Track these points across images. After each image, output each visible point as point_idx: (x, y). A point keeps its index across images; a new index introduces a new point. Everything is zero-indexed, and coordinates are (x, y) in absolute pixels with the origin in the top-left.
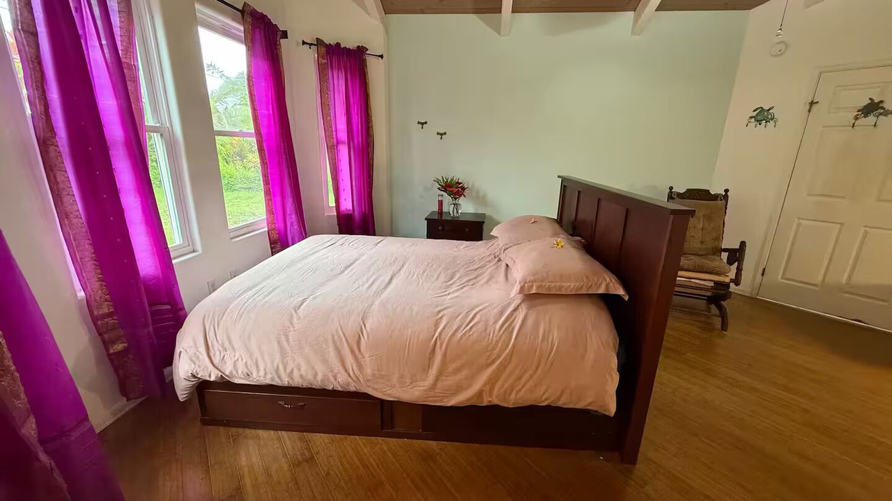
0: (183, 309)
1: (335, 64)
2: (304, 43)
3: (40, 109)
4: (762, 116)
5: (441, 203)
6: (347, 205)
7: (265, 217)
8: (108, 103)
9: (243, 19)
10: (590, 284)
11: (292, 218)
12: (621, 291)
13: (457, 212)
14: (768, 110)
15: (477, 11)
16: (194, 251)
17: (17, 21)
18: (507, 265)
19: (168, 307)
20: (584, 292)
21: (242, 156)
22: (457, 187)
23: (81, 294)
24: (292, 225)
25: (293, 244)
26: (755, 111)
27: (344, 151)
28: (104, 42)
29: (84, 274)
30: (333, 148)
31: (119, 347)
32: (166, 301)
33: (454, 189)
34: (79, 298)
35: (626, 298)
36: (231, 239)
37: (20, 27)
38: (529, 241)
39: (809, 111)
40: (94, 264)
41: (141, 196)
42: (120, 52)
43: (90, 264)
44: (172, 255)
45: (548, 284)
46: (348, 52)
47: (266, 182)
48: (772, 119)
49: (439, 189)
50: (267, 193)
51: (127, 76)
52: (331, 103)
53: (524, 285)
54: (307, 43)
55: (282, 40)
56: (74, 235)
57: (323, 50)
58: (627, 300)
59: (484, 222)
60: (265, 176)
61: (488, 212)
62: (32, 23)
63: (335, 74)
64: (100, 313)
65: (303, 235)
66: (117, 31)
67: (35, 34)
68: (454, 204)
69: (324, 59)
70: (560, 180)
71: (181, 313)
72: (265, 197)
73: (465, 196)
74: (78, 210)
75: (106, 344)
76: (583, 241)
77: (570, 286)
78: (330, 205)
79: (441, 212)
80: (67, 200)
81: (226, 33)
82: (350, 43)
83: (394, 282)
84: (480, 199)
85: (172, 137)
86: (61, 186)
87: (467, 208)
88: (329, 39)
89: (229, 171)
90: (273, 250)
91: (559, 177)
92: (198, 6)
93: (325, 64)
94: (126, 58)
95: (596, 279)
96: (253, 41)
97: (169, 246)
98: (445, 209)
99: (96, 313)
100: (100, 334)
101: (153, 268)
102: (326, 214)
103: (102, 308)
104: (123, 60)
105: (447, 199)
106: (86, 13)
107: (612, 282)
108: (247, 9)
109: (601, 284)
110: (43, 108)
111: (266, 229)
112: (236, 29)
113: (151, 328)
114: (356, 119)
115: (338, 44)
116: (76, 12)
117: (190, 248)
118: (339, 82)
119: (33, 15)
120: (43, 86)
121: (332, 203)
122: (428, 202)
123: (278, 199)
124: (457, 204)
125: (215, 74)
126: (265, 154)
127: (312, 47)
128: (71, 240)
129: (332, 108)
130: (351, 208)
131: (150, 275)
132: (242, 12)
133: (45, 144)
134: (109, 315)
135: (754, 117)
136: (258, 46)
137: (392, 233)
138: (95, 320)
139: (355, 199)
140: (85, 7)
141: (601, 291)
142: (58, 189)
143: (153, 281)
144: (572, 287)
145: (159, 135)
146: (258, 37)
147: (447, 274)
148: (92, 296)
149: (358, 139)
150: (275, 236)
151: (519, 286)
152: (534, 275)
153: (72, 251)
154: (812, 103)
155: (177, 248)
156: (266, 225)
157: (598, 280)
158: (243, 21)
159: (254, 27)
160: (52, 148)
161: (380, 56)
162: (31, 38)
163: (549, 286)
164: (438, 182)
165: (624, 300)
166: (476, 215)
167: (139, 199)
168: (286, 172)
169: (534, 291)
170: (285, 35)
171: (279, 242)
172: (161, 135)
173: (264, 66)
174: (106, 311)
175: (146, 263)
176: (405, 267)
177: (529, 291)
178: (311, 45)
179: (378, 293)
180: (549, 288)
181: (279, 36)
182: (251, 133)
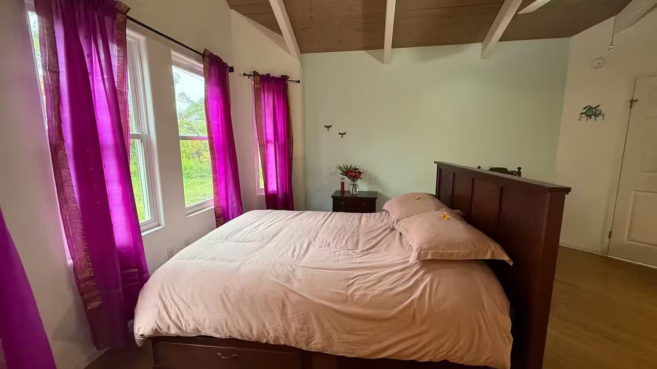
0: (147, 272)
1: (266, 89)
2: (245, 75)
3: (55, 124)
4: (591, 112)
5: (343, 184)
6: (273, 187)
7: (213, 198)
8: (104, 119)
9: (203, 60)
10: (477, 251)
11: (233, 198)
12: (506, 258)
13: (356, 191)
14: (596, 108)
15: (366, 48)
16: (158, 226)
17: (46, 63)
18: (401, 234)
19: (136, 270)
20: (473, 258)
21: (199, 154)
22: (355, 172)
23: (70, 262)
24: (232, 204)
25: (233, 219)
26: (584, 108)
27: (271, 148)
28: (105, 77)
29: (74, 247)
30: (263, 146)
31: (96, 304)
32: (134, 266)
33: (353, 173)
34: (68, 266)
35: (511, 264)
36: (187, 215)
37: (47, 68)
38: (418, 214)
39: (631, 107)
40: (82, 238)
41: (122, 186)
42: (116, 83)
43: (79, 238)
44: (142, 228)
45: (441, 251)
46: (276, 79)
47: (215, 171)
48: (600, 114)
49: (341, 174)
50: (215, 180)
51: (119, 100)
52: (263, 115)
53: (421, 252)
54: (247, 75)
55: (229, 74)
56: (70, 215)
57: (258, 78)
58: (512, 265)
59: (376, 198)
60: (214, 167)
61: (379, 190)
62: (56, 65)
63: (266, 96)
64: (83, 277)
65: (241, 212)
66: (115, 69)
67: (58, 73)
68: (353, 185)
69: (258, 85)
70: (436, 164)
71: (145, 275)
72: (213, 182)
73: (361, 179)
74: (75, 197)
75: (85, 302)
76: (462, 213)
77: (461, 253)
78: (261, 188)
79: (343, 191)
80: (67, 190)
81: (192, 70)
82: (277, 73)
83: (311, 248)
84: (372, 180)
85: (148, 141)
86: (64, 179)
87: (362, 187)
88: (262, 71)
89: (189, 164)
90: (218, 223)
91: (435, 162)
92: (173, 52)
93: (259, 88)
94: (120, 87)
95: (482, 247)
96: (210, 74)
97: (140, 222)
98: (346, 189)
99: (80, 277)
100: (81, 294)
101: (127, 240)
102: (257, 195)
103: (85, 273)
104: (118, 89)
105: (347, 180)
106: (95, 58)
107: (496, 249)
108: (207, 53)
109: (487, 251)
110: (57, 123)
111: (213, 207)
112: (198, 67)
113: (121, 289)
114: (280, 126)
115: (268, 75)
116: (88, 57)
117: (156, 223)
118: (268, 101)
119: (57, 60)
120: (59, 108)
121: (262, 186)
122: (333, 183)
123: (223, 184)
124: (355, 185)
125: (184, 100)
126: (214, 152)
127: (250, 77)
128: (66, 219)
129: (263, 119)
130: (276, 189)
131: (124, 245)
132: (203, 55)
133: (56, 148)
134: (90, 278)
135: (584, 113)
136: (213, 79)
137: (306, 207)
138: (79, 282)
139: (279, 182)
140: (95, 54)
141: (488, 257)
142: (62, 181)
143: (125, 251)
144: (462, 253)
145: (140, 140)
146: (213, 71)
147: (352, 241)
148: (79, 263)
149: (282, 139)
150: (220, 212)
151: (416, 254)
152: (428, 243)
153: (66, 228)
154: (632, 101)
155: (146, 224)
156: (213, 204)
157: (484, 248)
158: (203, 62)
159: (211, 64)
160: (60, 152)
161: (297, 81)
162: (55, 76)
163: (442, 252)
164: (341, 169)
165: (509, 265)
166: (369, 192)
167: (121, 188)
168: (229, 164)
169: (429, 257)
170: (232, 69)
171: (222, 217)
172: (141, 140)
173: (216, 90)
174: (88, 275)
175: (121, 236)
176: (319, 236)
177: (425, 257)
178: (249, 76)
179: (300, 258)
180: (442, 255)
181: (228, 71)
182: (206, 137)
